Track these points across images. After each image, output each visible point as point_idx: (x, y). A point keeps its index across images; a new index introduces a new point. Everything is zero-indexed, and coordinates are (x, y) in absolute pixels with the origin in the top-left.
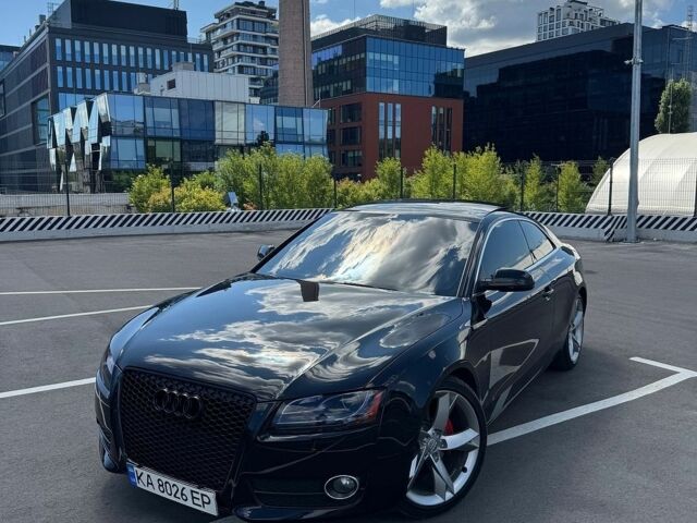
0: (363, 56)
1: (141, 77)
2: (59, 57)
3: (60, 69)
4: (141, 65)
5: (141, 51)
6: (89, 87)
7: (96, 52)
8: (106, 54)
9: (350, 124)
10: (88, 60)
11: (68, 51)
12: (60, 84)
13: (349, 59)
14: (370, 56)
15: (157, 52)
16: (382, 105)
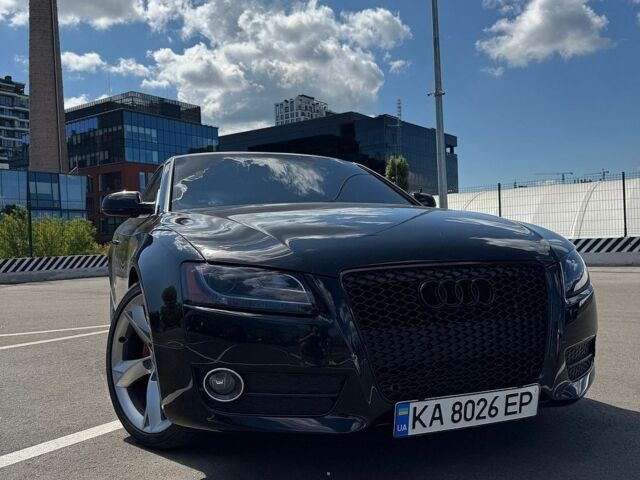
0: (120, 128)
13: (106, 131)
14: (128, 128)
16: (142, 174)
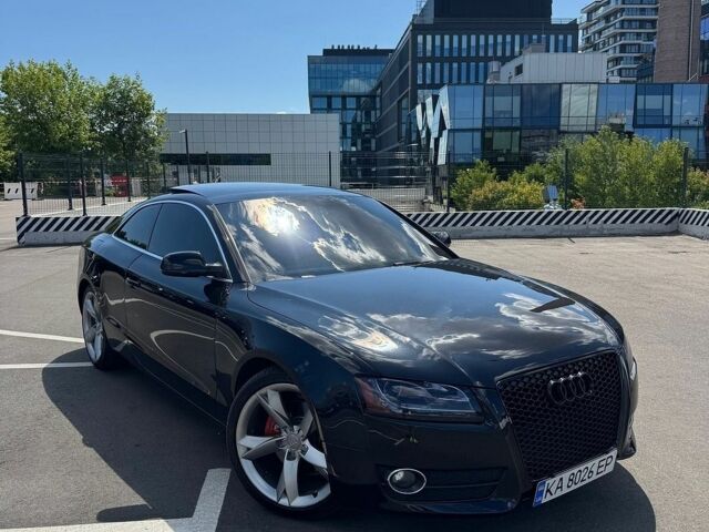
1: (494, 66)
2: (420, 54)
3: (420, 66)
4: (499, 53)
5: (500, 38)
7: (455, 45)
10: (446, 54)
11: (429, 47)
12: (420, 82)
15: (517, 38)
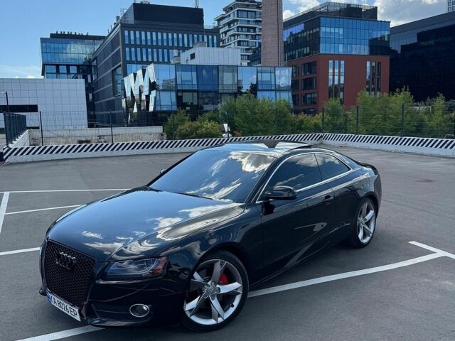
0: (318, 30)
1: (175, 52)
2: (127, 42)
3: (127, 49)
4: (176, 45)
5: (175, 35)
6: (145, 59)
7: (149, 38)
8: (154, 38)
9: (309, 75)
10: (144, 43)
11: (132, 38)
12: (128, 59)
14: (323, 29)
15: (185, 36)
16: (331, 62)
